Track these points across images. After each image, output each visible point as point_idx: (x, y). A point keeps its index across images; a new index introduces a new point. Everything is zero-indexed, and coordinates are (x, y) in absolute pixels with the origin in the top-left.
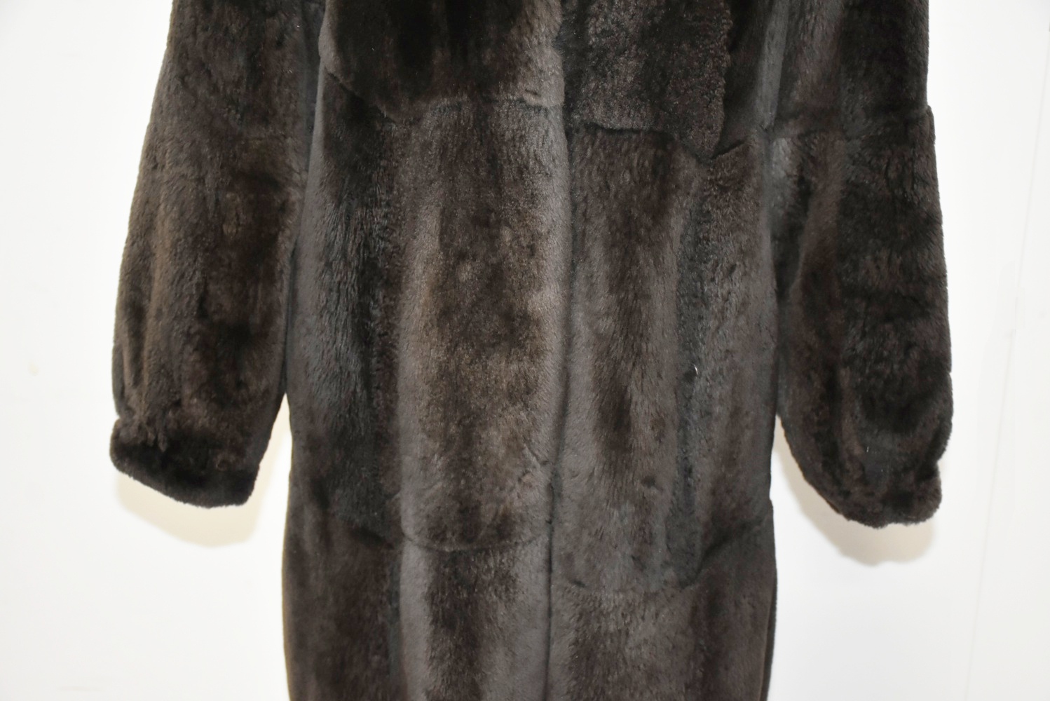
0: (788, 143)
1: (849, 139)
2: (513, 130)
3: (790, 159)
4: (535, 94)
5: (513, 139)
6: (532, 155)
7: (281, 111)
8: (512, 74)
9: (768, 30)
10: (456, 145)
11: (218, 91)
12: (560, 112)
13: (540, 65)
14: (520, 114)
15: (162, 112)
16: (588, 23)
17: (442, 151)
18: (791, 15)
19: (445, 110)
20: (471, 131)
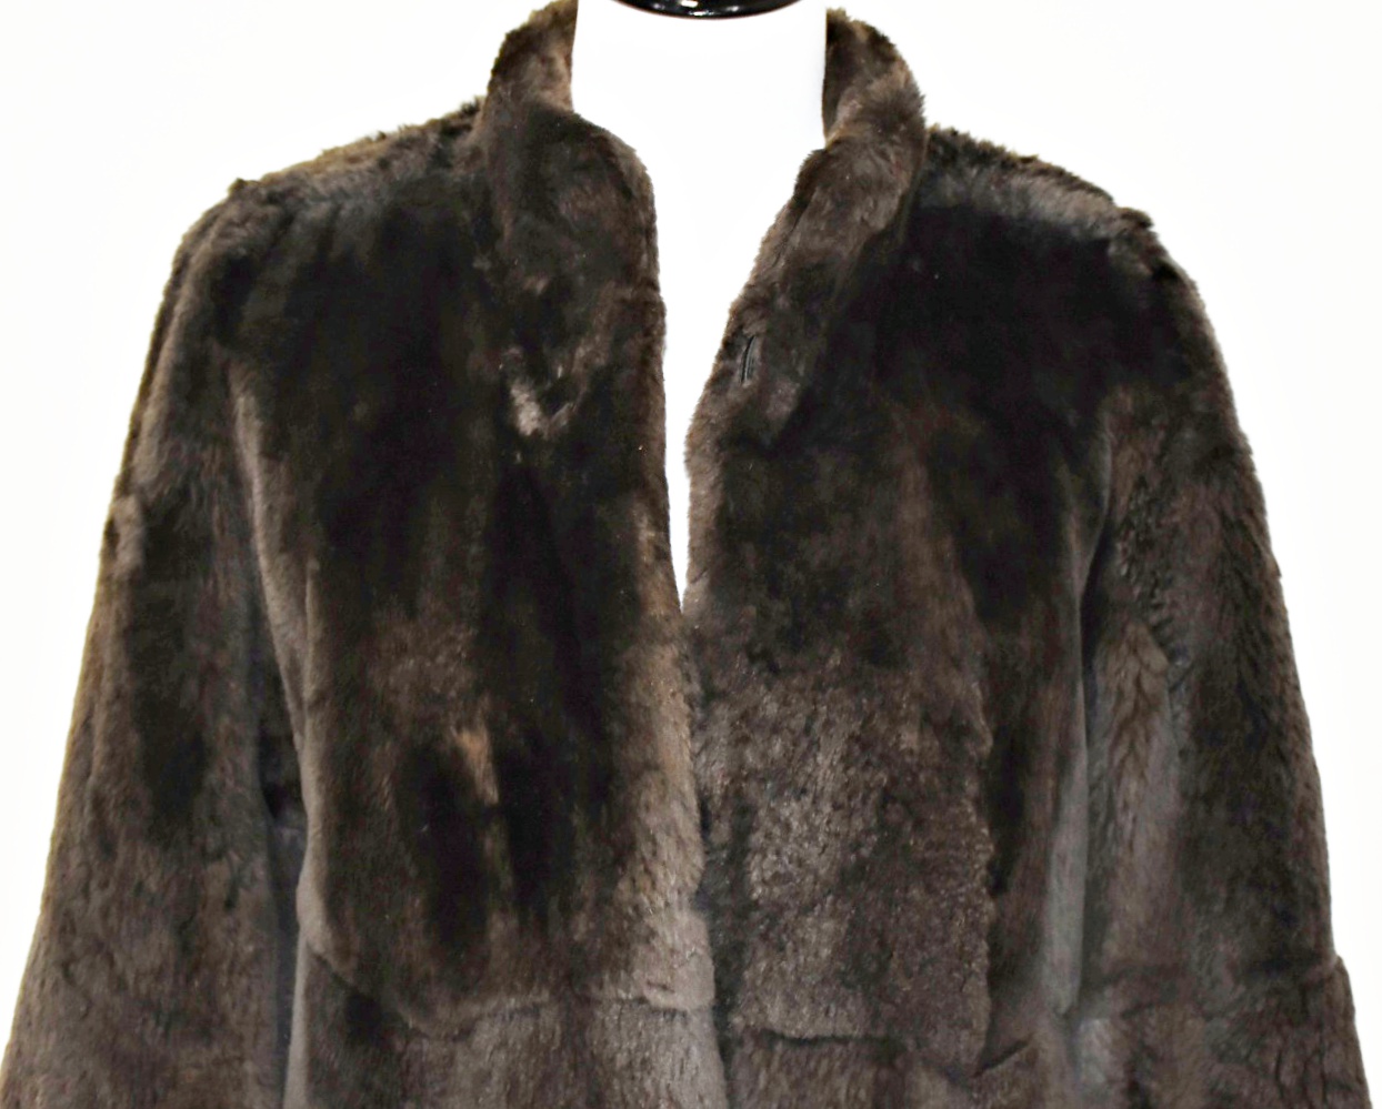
0: (1106, 1026)
1: (1209, 1017)
2: (629, 1051)
3: (1112, 1052)
4: (664, 988)
5: (630, 1065)
6: (663, 1093)
7: (234, 1017)
8: (623, 956)
9: (1055, 851)
10: (532, 1078)
11: (126, 988)
12: (708, 1017)
13: (669, 941)
14: (640, 1024)
15: (30, 1024)
16: (749, 864)
17: (508, 1087)
18: (1093, 815)
19: (511, 1018)
20: (559, 1051)
